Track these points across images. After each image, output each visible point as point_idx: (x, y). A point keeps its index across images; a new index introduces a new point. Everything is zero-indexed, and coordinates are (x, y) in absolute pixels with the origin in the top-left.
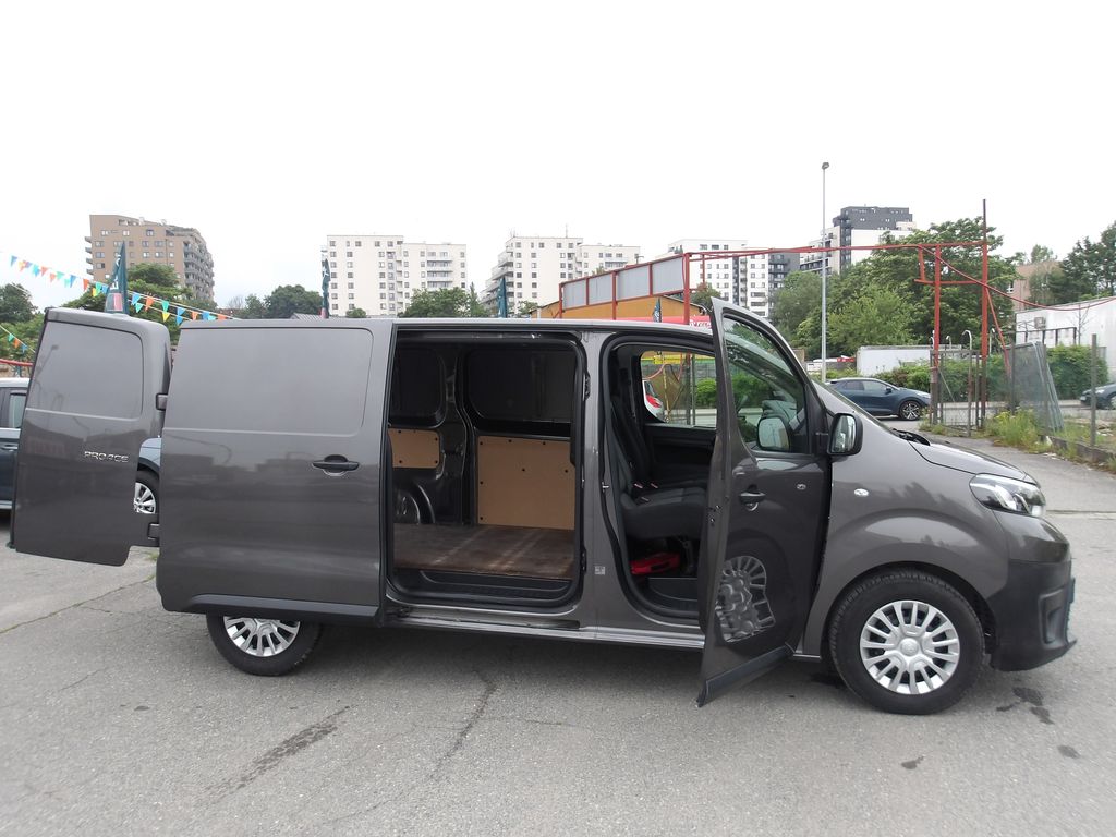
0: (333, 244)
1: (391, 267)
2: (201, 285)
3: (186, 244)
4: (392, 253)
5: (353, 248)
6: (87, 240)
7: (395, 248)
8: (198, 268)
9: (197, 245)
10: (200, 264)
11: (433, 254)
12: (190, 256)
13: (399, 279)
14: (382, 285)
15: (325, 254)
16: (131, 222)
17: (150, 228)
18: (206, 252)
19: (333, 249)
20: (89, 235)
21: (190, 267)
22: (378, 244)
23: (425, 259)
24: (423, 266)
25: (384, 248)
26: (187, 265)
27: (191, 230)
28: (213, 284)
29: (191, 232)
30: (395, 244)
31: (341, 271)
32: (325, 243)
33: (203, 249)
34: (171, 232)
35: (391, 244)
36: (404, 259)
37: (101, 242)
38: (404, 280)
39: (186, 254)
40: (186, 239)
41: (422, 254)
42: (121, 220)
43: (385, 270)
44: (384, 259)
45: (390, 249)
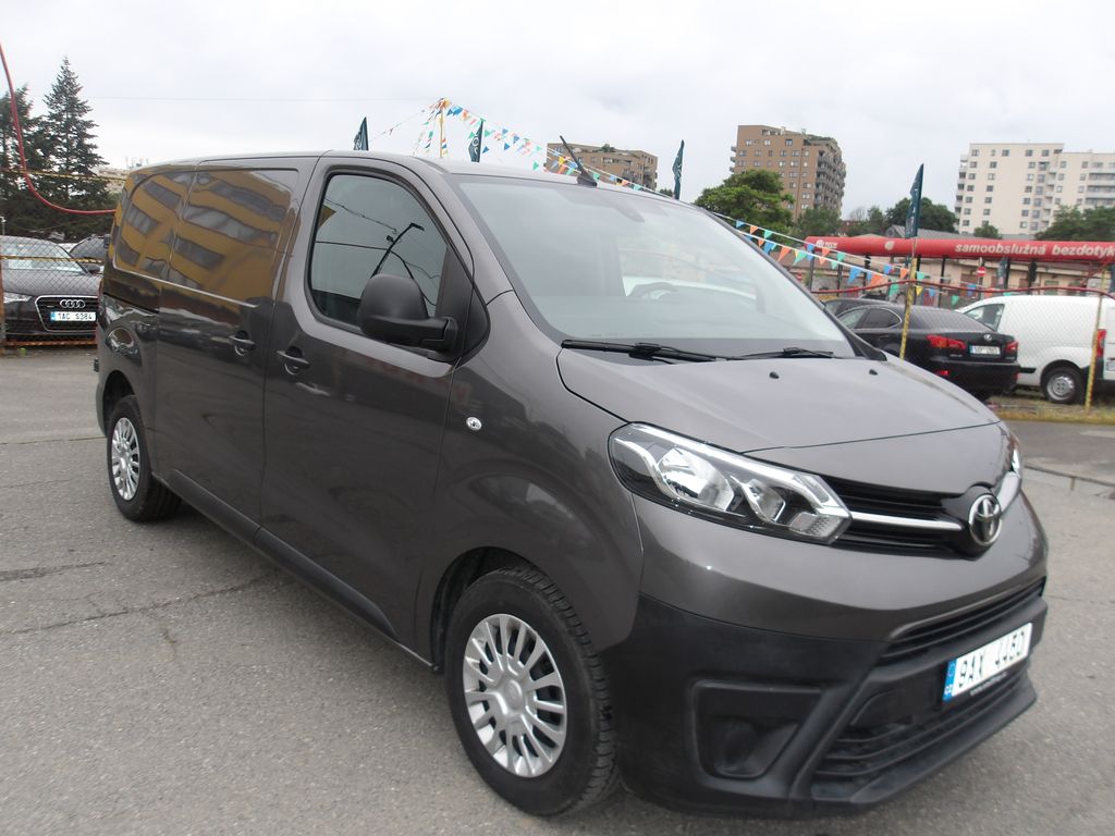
0: (975, 153)
1: (1042, 179)
2: (829, 194)
3: (821, 154)
4: (1046, 162)
5: (998, 158)
6: (733, 149)
7: (1051, 158)
8: (829, 178)
9: (832, 155)
10: (831, 174)
11: (1099, 165)
12: (823, 166)
13: (1049, 194)
14: (1027, 201)
15: (964, 164)
16: (774, 132)
17: (789, 137)
18: (840, 162)
19: (974, 159)
20: (735, 145)
21: (822, 177)
22: (1029, 153)
23: (1087, 171)
24: (1083, 179)
25: (1037, 157)
26: (819, 174)
27: (829, 139)
28: (842, 194)
29: (828, 142)
30: (1051, 152)
31: (980, 184)
32: (966, 152)
33: (837, 159)
34: (809, 141)
35: (1046, 153)
36: (1060, 171)
37: (744, 151)
38: (1056, 195)
39: (819, 165)
40: (820, 148)
41: (1085, 165)
42: (764, 130)
43: (1033, 184)
44: (1035, 171)
45: (1045, 159)
